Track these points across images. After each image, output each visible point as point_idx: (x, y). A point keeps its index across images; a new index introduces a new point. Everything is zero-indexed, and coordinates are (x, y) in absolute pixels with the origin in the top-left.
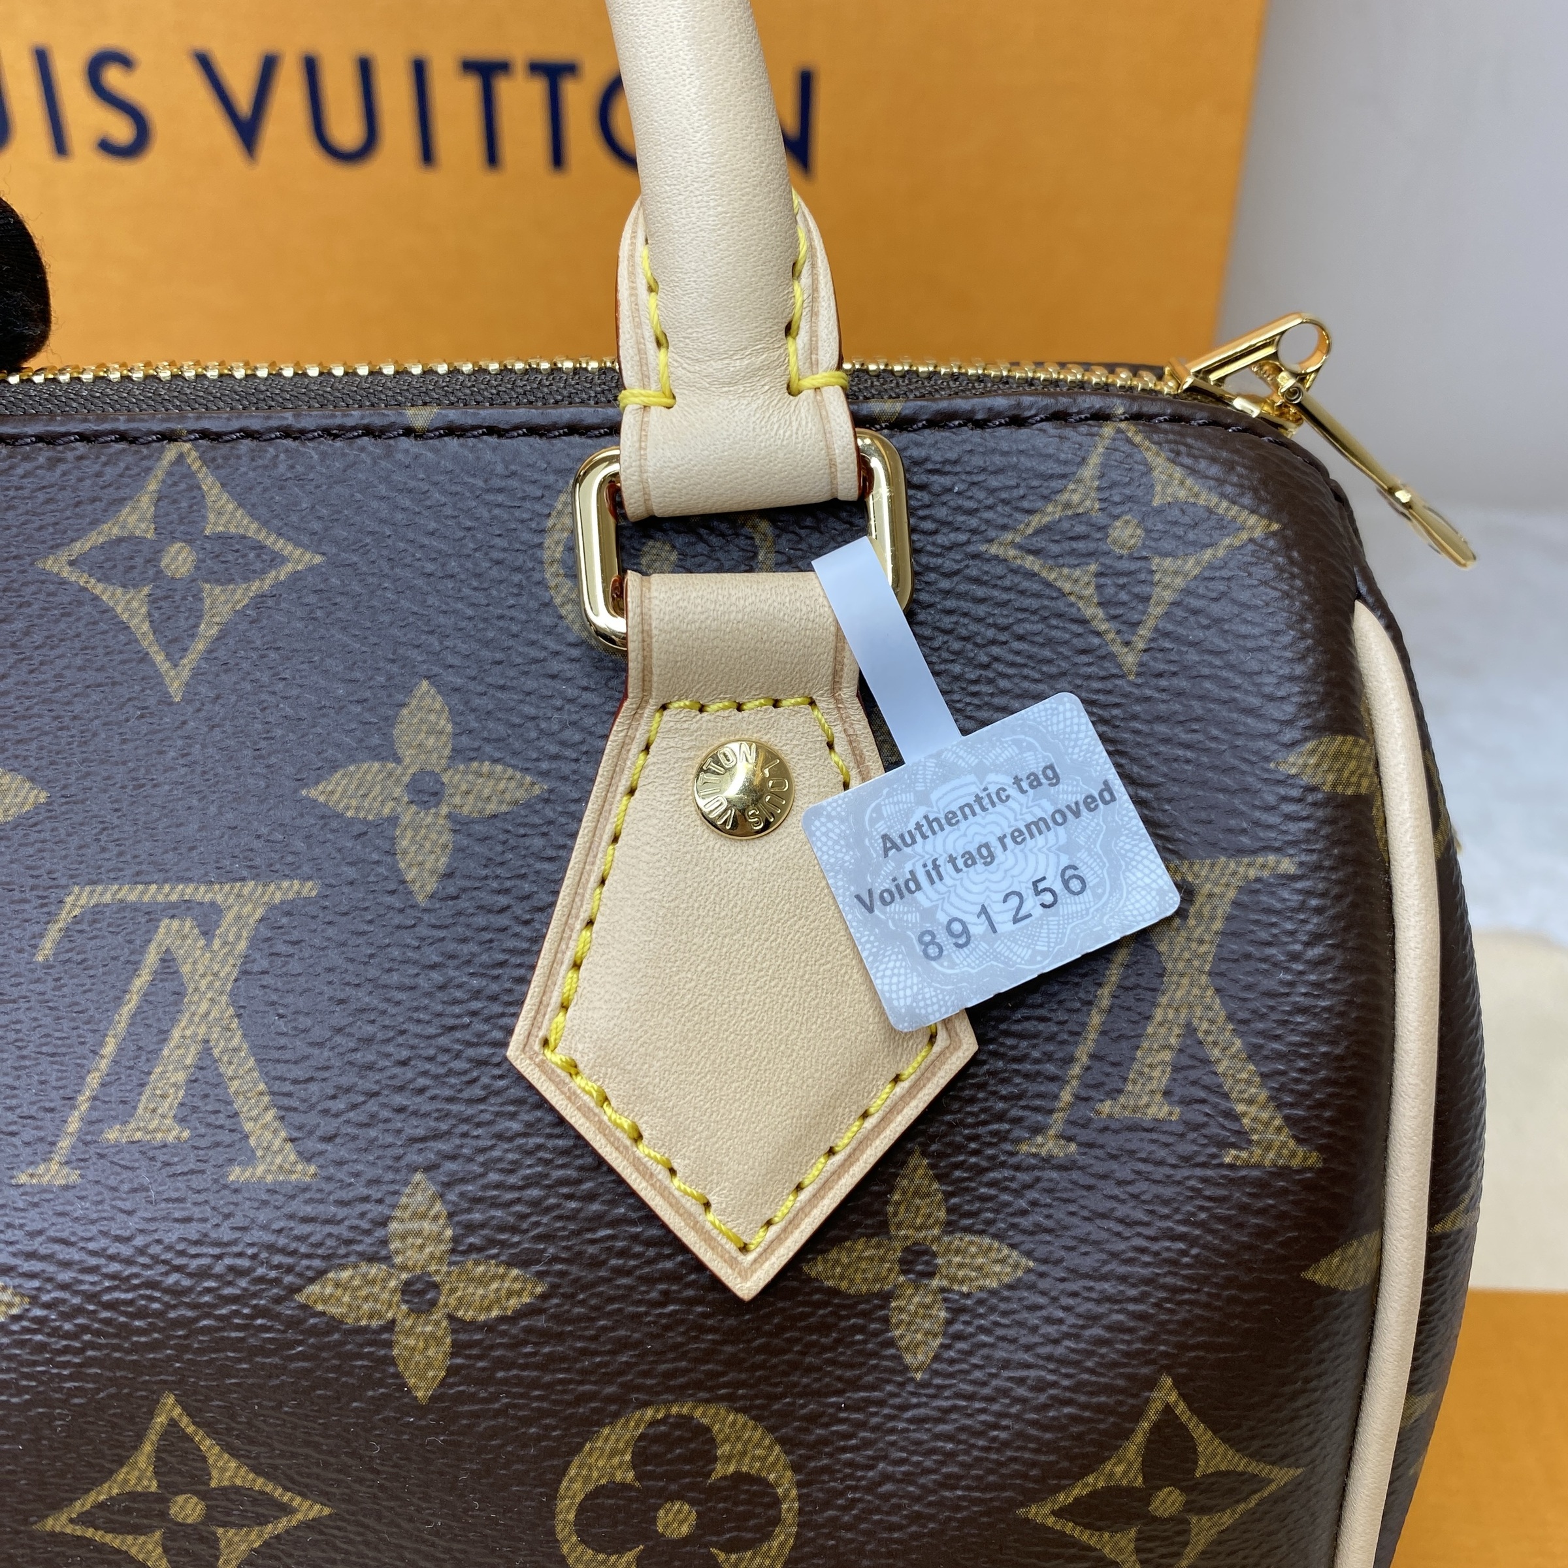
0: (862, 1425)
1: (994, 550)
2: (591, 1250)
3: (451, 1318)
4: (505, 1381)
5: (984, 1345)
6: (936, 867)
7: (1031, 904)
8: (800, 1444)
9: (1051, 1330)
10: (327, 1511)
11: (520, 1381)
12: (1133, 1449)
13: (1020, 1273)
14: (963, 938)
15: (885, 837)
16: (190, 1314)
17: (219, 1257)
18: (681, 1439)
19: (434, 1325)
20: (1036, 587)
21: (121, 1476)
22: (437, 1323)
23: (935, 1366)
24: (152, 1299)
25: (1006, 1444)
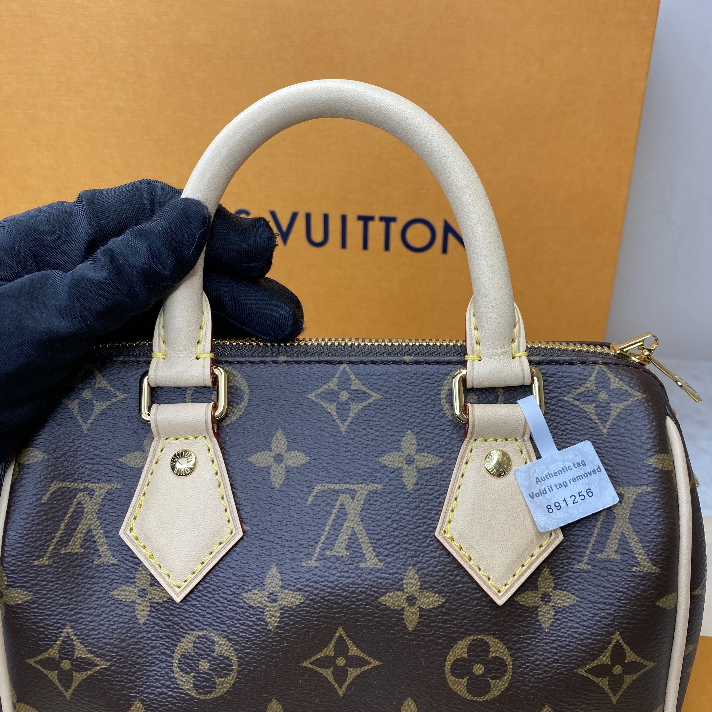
0: (530, 644)
1: (566, 399)
2: (457, 590)
3: (419, 607)
4: (433, 626)
5: (565, 622)
6: (551, 487)
7: (578, 499)
8: (513, 649)
9: (585, 618)
10: (380, 663)
11: (437, 626)
12: (608, 653)
13: (575, 602)
14: (559, 507)
15: (537, 478)
16: (349, 604)
17: (358, 588)
18: (480, 645)
19: (415, 609)
20: (578, 409)
21: (325, 650)
22: (416, 609)
23: (551, 628)
24: (338, 599)
25: (572, 650)
